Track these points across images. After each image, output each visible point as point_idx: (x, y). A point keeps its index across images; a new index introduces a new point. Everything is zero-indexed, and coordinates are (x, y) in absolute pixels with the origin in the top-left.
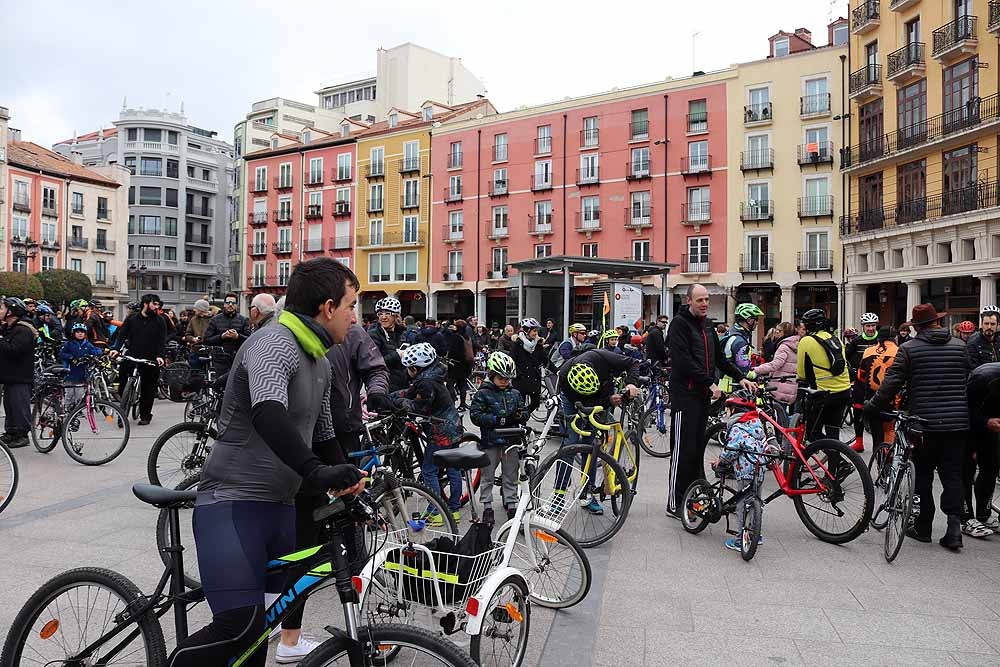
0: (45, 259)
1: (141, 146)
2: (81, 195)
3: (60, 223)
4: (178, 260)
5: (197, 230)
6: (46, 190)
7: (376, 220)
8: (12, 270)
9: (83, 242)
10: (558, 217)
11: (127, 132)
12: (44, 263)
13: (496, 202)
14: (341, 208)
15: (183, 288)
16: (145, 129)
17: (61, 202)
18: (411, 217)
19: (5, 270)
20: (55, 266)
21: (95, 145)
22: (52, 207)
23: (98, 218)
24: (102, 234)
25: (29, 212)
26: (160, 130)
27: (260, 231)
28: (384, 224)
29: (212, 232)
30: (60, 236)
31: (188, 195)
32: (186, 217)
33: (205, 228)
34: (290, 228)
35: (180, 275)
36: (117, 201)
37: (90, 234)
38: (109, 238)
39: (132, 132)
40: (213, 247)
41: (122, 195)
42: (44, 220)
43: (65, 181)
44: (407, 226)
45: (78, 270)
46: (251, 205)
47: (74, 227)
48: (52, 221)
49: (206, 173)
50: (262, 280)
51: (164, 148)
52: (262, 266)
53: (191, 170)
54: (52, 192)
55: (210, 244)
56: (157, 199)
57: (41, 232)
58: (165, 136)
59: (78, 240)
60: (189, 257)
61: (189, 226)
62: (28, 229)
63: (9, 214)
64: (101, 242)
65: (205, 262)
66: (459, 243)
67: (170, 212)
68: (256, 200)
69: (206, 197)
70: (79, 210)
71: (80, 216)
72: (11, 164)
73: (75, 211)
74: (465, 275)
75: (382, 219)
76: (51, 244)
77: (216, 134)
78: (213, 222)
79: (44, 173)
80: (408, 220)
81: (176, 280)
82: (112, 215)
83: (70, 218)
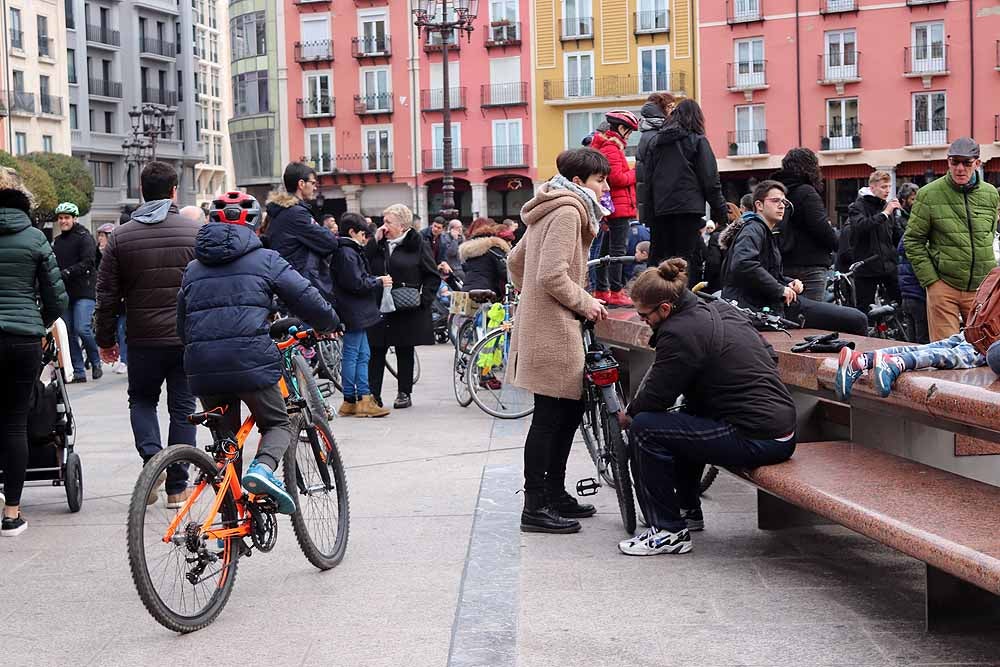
2: (19, 11)
4: (80, 128)
7: (578, 54)
9: (27, 101)
10: (961, 47)
13: (836, 23)
14: (498, 33)
18: (653, 48)
23: (40, 55)
27: (318, 74)
28: (593, 63)
29: (117, 76)
32: (88, 48)
34: (387, 69)
37: (32, 86)
38: (53, 92)
44: (647, 65)
46: (292, 28)
47: (14, 73)
50: (327, 161)
52: (326, 138)
59: (21, 98)
60: (92, 122)
64: (45, 101)
66: (757, 92)
68: (305, 17)
69: (104, 8)
70: (18, 41)
71: (19, 53)
73: (14, 43)
74: (770, 145)
75: (591, 53)
78: (118, 55)
80: (647, 55)
82: (53, 49)
83: (12, 56)
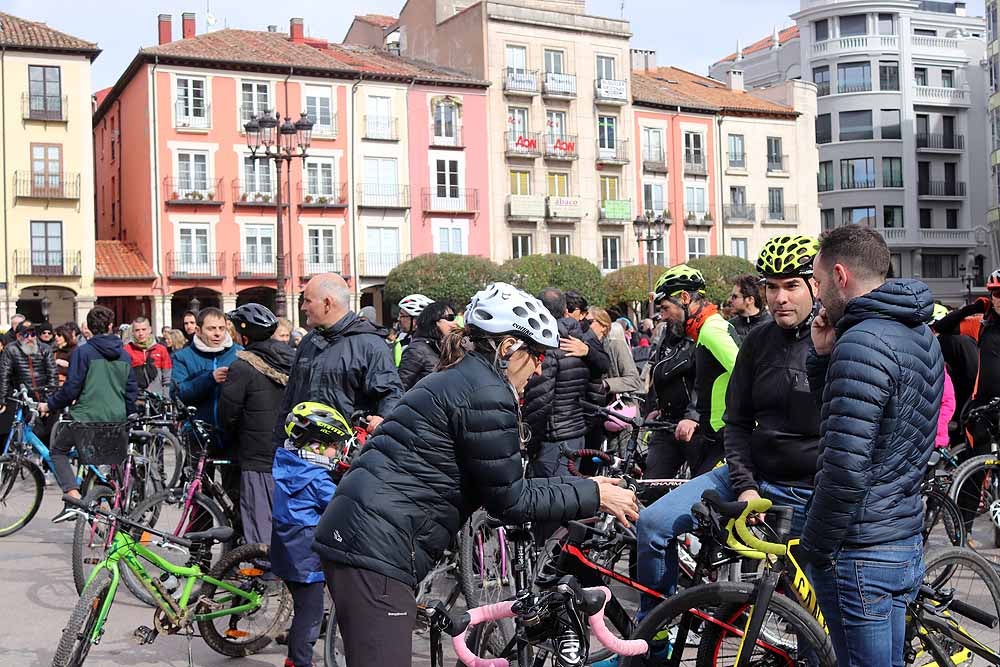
0: (692, 241)
1: (838, 45)
2: (741, 136)
3: (712, 187)
4: (906, 226)
5: (937, 174)
6: (687, 136)
8: (646, 262)
9: (748, 212)
11: (813, 26)
12: (692, 248)
15: (917, 274)
16: (841, 18)
17: (710, 150)
19: (636, 263)
20: (708, 252)
21: (768, 56)
22: (698, 160)
23: (769, 170)
24: (776, 195)
25: (665, 173)
26: (864, 16)
29: (964, 174)
30: (712, 205)
31: (918, 116)
32: (919, 154)
33: (951, 169)
35: (912, 251)
36: (798, 141)
37: (757, 197)
38: (788, 200)
39: (821, 27)
40: (967, 200)
41: (806, 127)
42: (689, 182)
43: (715, 119)
45: (742, 256)
47: (733, 189)
48: (700, 183)
49: (948, 74)
51: (874, 43)
53: (921, 73)
54: (697, 138)
55: (962, 193)
56: (866, 128)
57: (685, 202)
58: (873, 23)
59: (740, 209)
60: (925, 220)
61: (924, 168)
62: (666, 199)
63: (639, 181)
64: (776, 207)
65: (955, 227)
67: (890, 148)
69: (949, 116)
70: (739, 161)
71: (739, 170)
72: (636, 103)
73: (732, 164)
76: (699, 219)
77: (962, 5)
78: (965, 157)
79: (684, 109)
81: (906, 259)
82: (789, 163)
83: (726, 174)
